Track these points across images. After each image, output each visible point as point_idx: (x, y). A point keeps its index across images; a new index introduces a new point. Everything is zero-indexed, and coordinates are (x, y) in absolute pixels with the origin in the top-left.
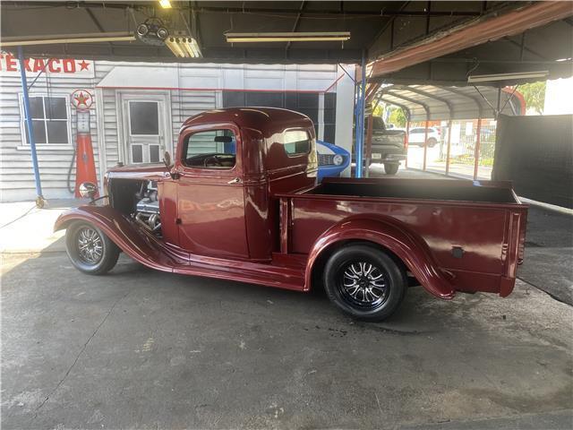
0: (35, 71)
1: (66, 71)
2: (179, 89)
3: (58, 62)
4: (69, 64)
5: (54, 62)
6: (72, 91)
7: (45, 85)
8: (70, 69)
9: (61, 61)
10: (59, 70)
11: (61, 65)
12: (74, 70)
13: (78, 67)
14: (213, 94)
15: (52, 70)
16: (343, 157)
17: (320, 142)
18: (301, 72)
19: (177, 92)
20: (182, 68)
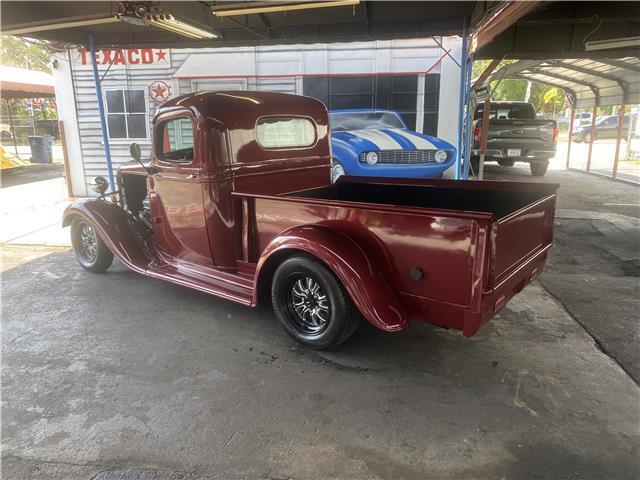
0: (116, 63)
1: (144, 62)
2: (257, 77)
3: (137, 53)
4: (147, 54)
5: (133, 53)
6: (149, 83)
7: (125, 77)
8: (148, 59)
9: (140, 51)
10: (137, 61)
11: (139, 56)
12: (151, 61)
13: (156, 57)
14: (293, 81)
15: (131, 62)
16: (448, 153)
17: (419, 135)
18: (397, 50)
19: (254, 80)
20: (259, 52)
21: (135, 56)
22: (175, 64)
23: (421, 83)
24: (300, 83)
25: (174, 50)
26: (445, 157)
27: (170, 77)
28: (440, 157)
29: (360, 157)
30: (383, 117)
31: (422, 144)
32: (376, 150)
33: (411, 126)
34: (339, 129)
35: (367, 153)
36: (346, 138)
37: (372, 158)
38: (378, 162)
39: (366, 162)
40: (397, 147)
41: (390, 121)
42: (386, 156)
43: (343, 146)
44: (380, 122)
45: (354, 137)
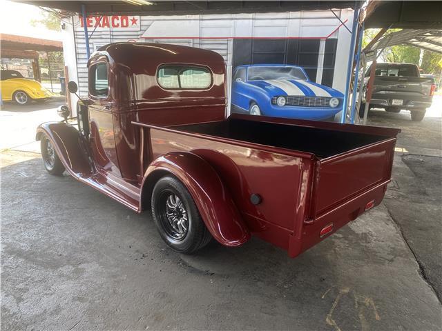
0: (103, 27)
1: (123, 26)
2: (200, 38)
3: (118, 19)
4: (124, 20)
5: (115, 20)
7: (109, 37)
8: (125, 24)
9: (120, 17)
10: (118, 25)
11: (119, 22)
12: (127, 25)
13: (130, 22)
14: (226, 42)
15: (114, 26)
16: (339, 100)
17: (318, 85)
18: (305, 20)
19: (197, 41)
20: (202, 20)
21: (116, 22)
22: (143, 28)
23: (323, 45)
24: (231, 43)
25: (143, 18)
26: (337, 103)
27: (139, 37)
28: (334, 103)
29: (272, 100)
30: (291, 71)
31: (320, 92)
32: (285, 95)
33: (312, 79)
34: (258, 79)
35: (278, 97)
36: (262, 85)
37: (281, 102)
38: (286, 105)
39: (276, 104)
40: (301, 93)
41: (297, 74)
42: (292, 100)
43: (259, 91)
44: (288, 74)
45: (269, 85)
